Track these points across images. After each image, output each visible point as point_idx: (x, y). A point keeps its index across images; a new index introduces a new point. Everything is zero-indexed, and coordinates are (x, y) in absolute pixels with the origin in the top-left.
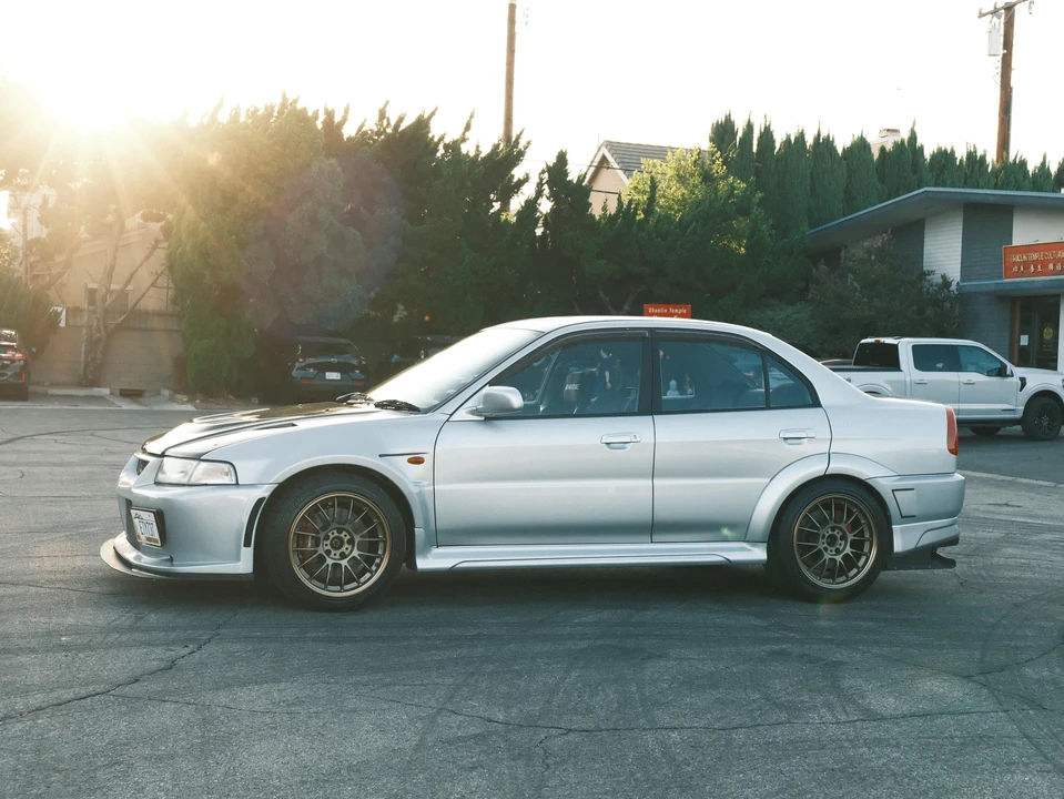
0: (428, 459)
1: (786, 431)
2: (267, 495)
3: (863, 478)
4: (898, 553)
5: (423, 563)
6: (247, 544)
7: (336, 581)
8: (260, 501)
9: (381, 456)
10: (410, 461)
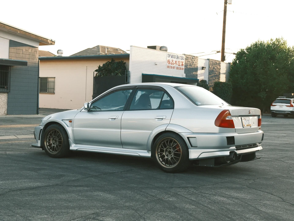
0: (73, 121)
1: (157, 116)
2: (42, 128)
3: (177, 132)
4: (191, 159)
5: (71, 148)
6: (39, 140)
7: (53, 150)
8: (42, 129)
9: (62, 120)
10: (69, 122)
